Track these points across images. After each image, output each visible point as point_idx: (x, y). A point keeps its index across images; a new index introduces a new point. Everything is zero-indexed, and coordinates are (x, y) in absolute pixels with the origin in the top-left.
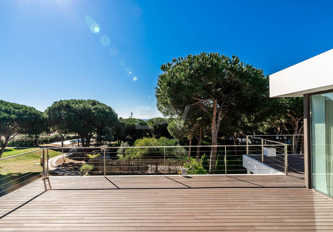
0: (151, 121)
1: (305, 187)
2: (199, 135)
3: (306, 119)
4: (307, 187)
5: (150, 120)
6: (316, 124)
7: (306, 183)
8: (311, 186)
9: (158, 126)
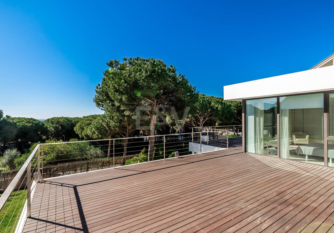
0: (51, 121)
1: (243, 152)
2: (125, 133)
3: (244, 114)
4: (244, 152)
5: (48, 120)
6: (249, 116)
7: (243, 150)
8: (246, 151)
9: (60, 127)
